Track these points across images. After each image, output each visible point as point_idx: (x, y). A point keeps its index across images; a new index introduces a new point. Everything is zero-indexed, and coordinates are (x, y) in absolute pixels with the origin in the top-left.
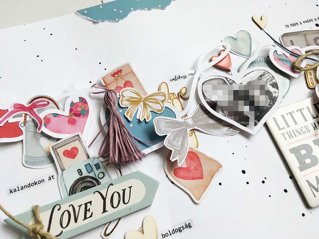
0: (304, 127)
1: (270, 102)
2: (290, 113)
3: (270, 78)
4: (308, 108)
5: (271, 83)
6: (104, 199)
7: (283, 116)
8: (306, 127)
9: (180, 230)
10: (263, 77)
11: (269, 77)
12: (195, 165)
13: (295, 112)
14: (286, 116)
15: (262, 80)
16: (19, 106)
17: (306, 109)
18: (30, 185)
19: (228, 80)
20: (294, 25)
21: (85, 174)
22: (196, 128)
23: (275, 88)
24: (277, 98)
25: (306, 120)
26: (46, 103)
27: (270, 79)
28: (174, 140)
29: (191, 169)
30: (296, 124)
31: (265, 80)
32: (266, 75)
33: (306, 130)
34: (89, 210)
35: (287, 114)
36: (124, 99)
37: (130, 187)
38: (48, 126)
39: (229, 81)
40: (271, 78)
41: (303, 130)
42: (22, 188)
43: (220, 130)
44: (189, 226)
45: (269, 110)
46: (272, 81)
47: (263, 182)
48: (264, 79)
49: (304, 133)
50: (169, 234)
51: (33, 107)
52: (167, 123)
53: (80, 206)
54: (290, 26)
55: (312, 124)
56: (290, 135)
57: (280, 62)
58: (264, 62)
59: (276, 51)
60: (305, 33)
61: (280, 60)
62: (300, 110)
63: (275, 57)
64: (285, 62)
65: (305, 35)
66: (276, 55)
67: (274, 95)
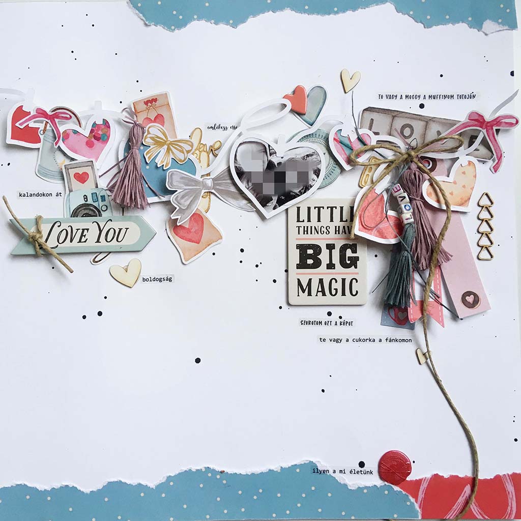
0: (325, 227)
1: (303, 189)
2: (319, 208)
4: (342, 208)
6: (101, 231)
7: (309, 208)
8: (328, 228)
9: (160, 280)
10: (310, 157)
11: (316, 160)
12: (197, 228)
13: (326, 208)
14: (312, 210)
16: (42, 112)
17: (339, 209)
18: (38, 195)
19: (271, 148)
20: (390, 97)
21: (90, 201)
22: (213, 191)
23: (315, 175)
24: (311, 187)
25: (332, 220)
26: (69, 116)
28: (183, 197)
29: (192, 231)
30: (319, 220)
32: (314, 157)
33: (325, 231)
34: (85, 236)
35: (315, 208)
36: (149, 136)
37: (127, 229)
38: (66, 141)
39: (271, 150)
41: (323, 229)
42: (31, 195)
43: (238, 202)
44: (170, 280)
45: (297, 197)
46: (317, 165)
47: (257, 266)
49: (322, 233)
50: (150, 280)
51: (55, 116)
52: (182, 178)
53: (78, 230)
54: (384, 97)
55: (336, 227)
56: (306, 230)
57: (339, 146)
59: (341, 130)
60: (396, 113)
61: (341, 142)
62: (332, 208)
63: (336, 138)
64: (344, 148)
65: (394, 117)
66: (339, 135)
67: (310, 183)
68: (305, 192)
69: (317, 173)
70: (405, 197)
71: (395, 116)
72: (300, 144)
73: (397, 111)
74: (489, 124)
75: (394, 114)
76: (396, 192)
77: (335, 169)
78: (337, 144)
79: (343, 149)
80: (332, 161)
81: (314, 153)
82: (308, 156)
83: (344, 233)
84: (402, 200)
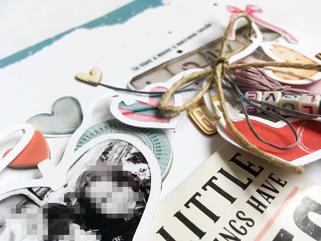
0: (236, 218)
2: (193, 200)
3: (124, 147)
4: (222, 171)
5: (129, 156)
7: (179, 215)
8: (241, 215)
10: (110, 152)
11: (122, 148)
13: (201, 191)
14: (186, 213)
15: (109, 160)
17: (220, 176)
19: (35, 190)
23: (139, 163)
25: (232, 200)
27: (124, 151)
30: (215, 218)
31: (116, 156)
32: (115, 147)
33: (243, 223)
35: (187, 205)
39: (37, 191)
40: (126, 147)
41: (237, 225)
46: (129, 152)
48: (113, 155)
49: (243, 231)
54: (140, 67)
55: (248, 202)
57: (136, 115)
58: (109, 128)
59: (123, 101)
60: (163, 65)
61: (135, 112)
62: (210, 184)
63: (124, 111)
64: (146, 113)
65: (165, 68)
66: (126, 108)
67: (142, 178)
68: (147, 196)
72: (81, 151)
77: (158, 141)
78: (133, 116)
81: (111, 143)
82: (105, 153)
83: (270, 200)
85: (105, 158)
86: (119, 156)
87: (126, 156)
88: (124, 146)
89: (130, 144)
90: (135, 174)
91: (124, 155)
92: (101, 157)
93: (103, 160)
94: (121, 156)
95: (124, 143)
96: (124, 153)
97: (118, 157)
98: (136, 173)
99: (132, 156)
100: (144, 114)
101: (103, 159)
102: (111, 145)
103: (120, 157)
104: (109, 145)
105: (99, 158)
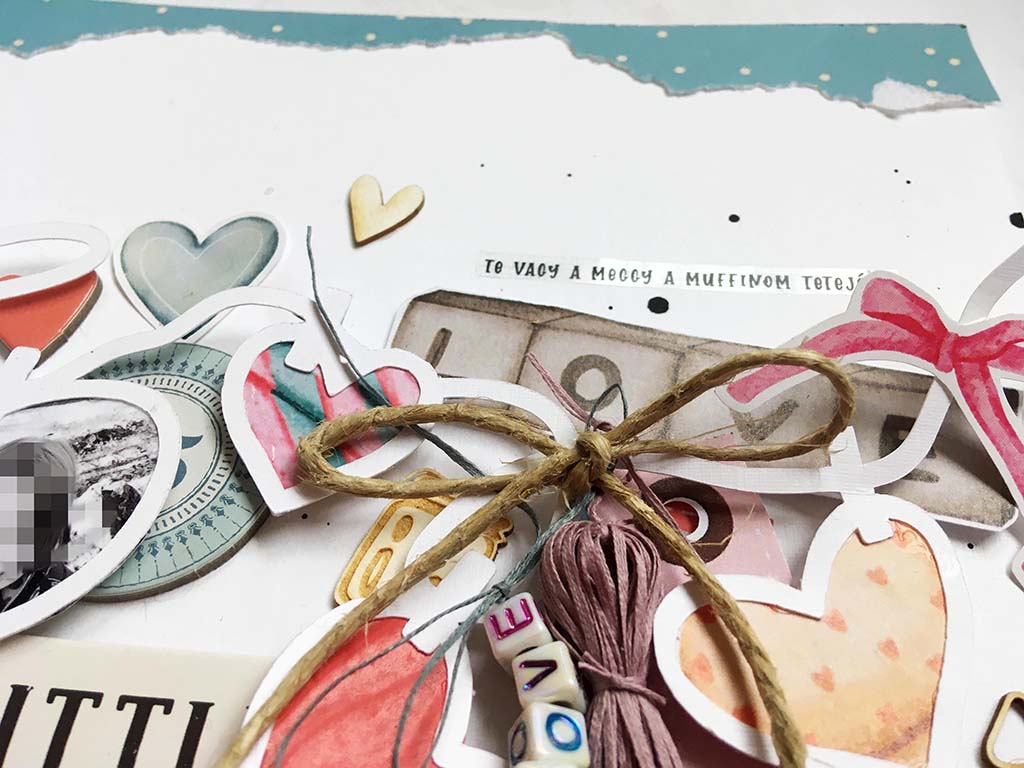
1: (15, 585)
2: (74, 700)
3: (139, 459)
4: (200, 711)
5: (117, 488)
10: (112, 443)
11: (137, 455)
13: (110, 702)
15: (89, 456)
17: (182, 715)
20: (530, 270)
27: (129, 466)
32: (133, 440)
35: (54, 694)
46: (130, 478)
48: (104, 456)
54: (508, 270)
57: (266, 405)
59: (292, 343)
60: (546, 317)
61: (280, 393)
62: (144, 706)
63: (261, 371)
64: (291, 415)
65: (536, 328)
66: (276, 366)
69: (118, 508)
70: (550, 666)
71: (542, 326)
73: (553, 309)
74: (965, 351)
75: (539, 320)
76: (509, 632)
78: (261, 399)
79: (281, 420)
80: (222, 474)
81: (141, 424)
82: (104, 436)
84: (533, 683)
85: (89, 446)
86: (108, 468)
87: (114, 480)
88: (145, 453)
89: (155, 461)
90: (71, 536)
91: (115, 476)
92: (88, 436)
93: (83, 445)
94: (112, 470)
95: (151, 448)
96: (120, 472)
97: (103, 468)
98: (75, 534)
99: (121, 493)
100: (284, 416)
101: (86, 444)
102: (133, 428)
103: (104, 472)
104: (134, 424)
105: (85, 435)
